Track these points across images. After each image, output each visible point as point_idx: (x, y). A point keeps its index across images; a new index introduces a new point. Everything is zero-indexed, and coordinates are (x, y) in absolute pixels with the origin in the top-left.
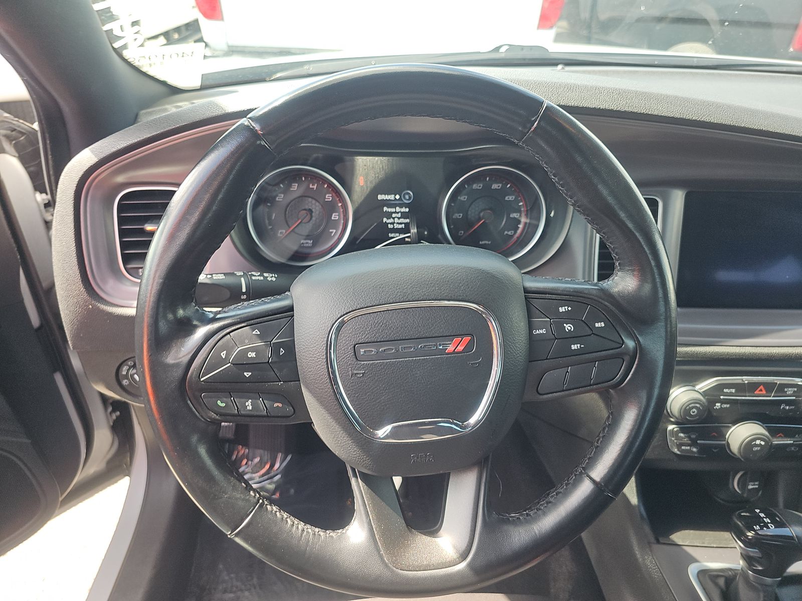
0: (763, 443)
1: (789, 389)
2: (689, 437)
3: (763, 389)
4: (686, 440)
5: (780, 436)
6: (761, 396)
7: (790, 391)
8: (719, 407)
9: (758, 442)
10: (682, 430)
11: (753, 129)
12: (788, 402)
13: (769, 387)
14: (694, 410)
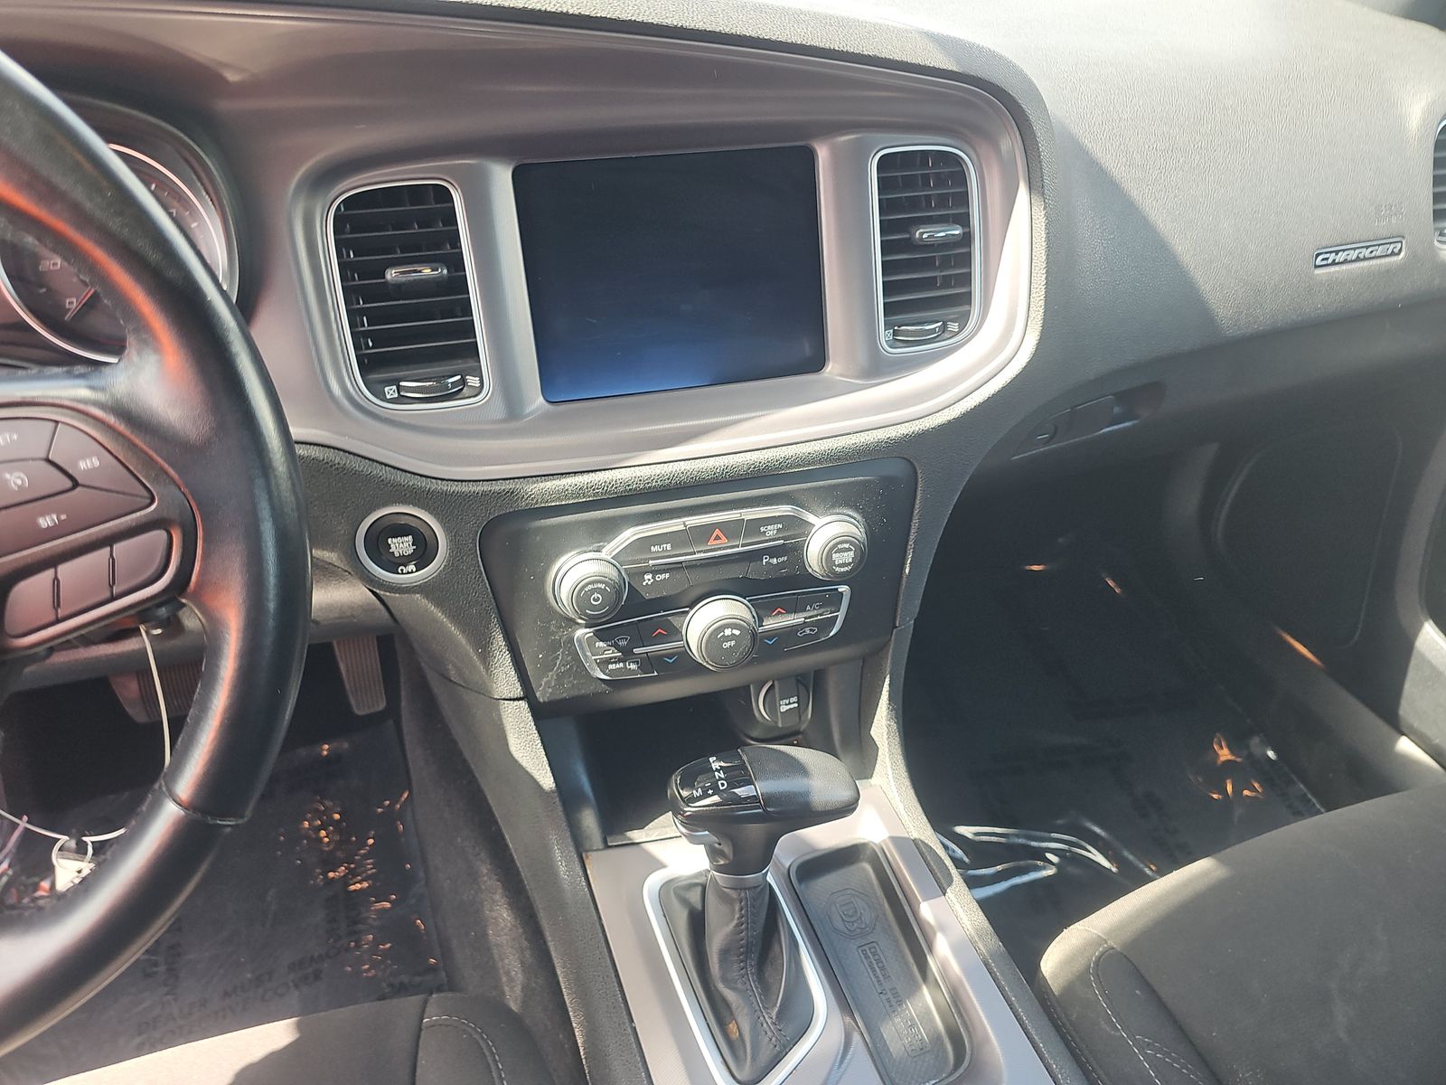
0: (737, 632)
1: (769, 527)
2: (616, 646)
3: (721, 535)
4: (611, 653)
5: (779, 613)
6: (721, 547)
7: (771, 531)
8: (652, 580)
9: (728, 632)
10: (600, 635)
11: (545, 11)
12: (773, 552)
13: (730, 529)
14: (596, 595)
